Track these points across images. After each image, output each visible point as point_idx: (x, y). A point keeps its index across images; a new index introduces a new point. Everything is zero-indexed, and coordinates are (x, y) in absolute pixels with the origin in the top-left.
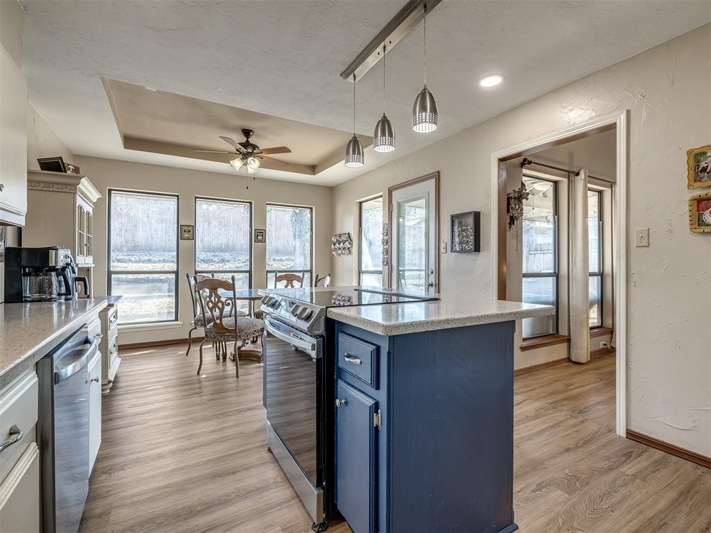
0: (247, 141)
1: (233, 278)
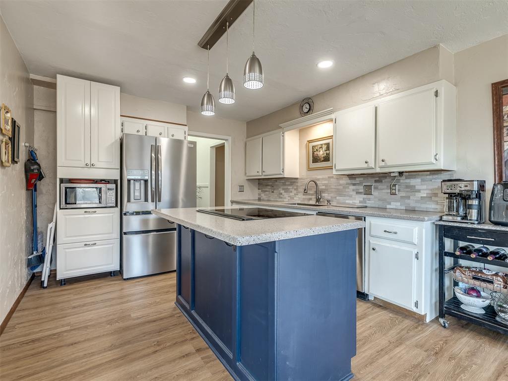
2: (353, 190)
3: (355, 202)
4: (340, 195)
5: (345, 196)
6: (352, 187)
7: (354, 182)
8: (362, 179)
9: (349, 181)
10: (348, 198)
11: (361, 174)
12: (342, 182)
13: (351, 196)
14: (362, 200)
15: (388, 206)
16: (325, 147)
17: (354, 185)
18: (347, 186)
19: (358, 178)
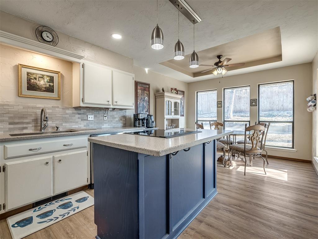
0: (220, 60)
1: (202, 123)
2: (79, 118)
3: (81, 126)
4: (66, 122)
5: (71, 122)
6: (77, 116)
7: (79, 112)
8: (86, 110)
9: (75, 111)
10: (74, 124)
11: (86, 107)
12: (68, 111)
13: (77, 122)
14: (86, 124)
15: (102, 127)
16: (47, 79)
17: (79, 114)
18: (74, 115)
19: (82, 109)
